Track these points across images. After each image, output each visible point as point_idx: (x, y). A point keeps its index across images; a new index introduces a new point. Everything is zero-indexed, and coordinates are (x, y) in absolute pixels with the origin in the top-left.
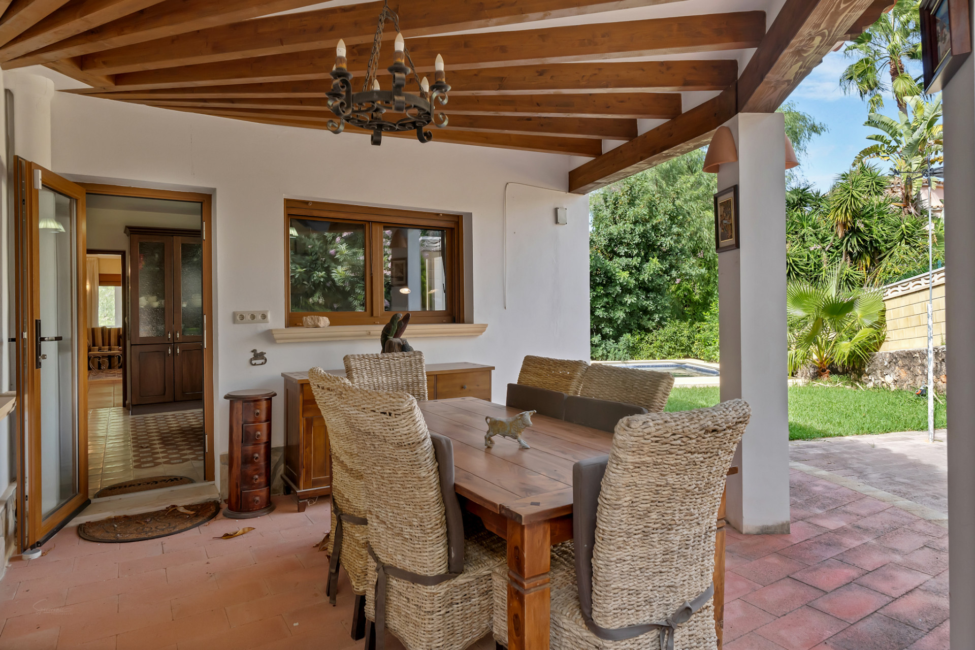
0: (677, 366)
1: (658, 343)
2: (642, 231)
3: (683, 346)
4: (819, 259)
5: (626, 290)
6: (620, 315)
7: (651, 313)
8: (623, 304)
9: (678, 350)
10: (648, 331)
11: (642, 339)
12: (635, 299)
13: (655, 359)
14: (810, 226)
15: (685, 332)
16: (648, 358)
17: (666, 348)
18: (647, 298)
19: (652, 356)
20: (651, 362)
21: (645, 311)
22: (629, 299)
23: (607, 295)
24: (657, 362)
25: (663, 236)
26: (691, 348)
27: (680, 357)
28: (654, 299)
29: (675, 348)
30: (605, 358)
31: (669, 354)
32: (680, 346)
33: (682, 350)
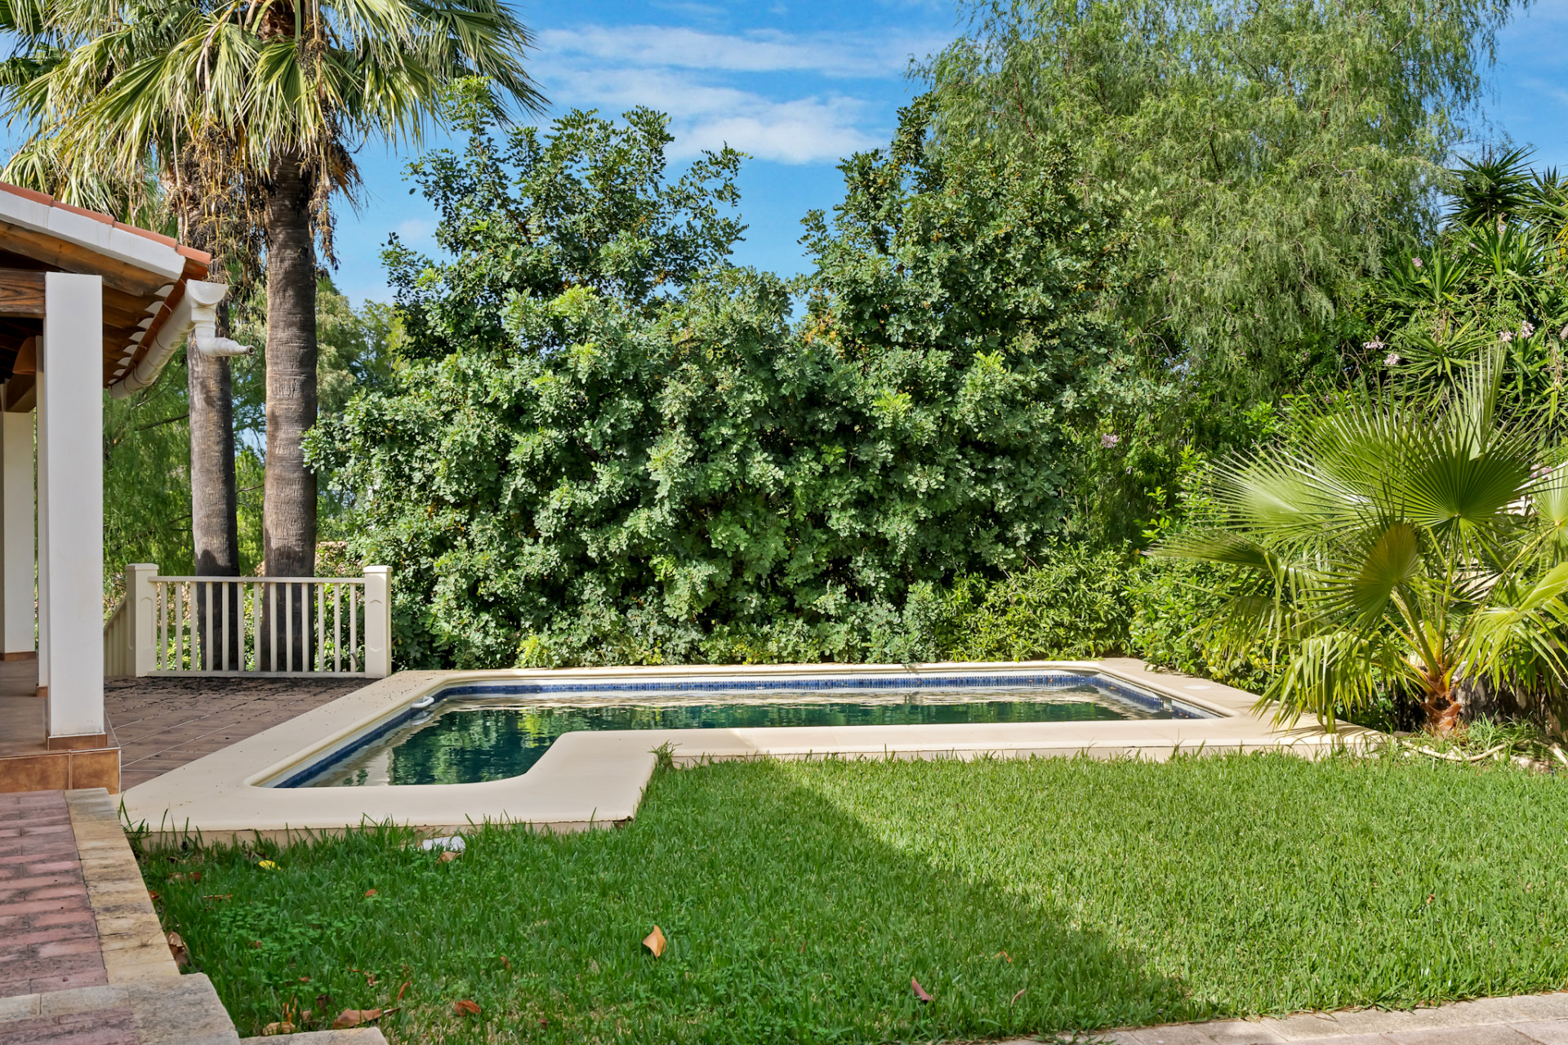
0: (1074, 680)
1: (1023, 612)
2: (945, 263)
3: (1098, 619)
4: (1542, 363)
5: (909, 451)
6: (899, 527)
7: (1004, 521)
8: (910, 496)
9: (1087, 631)
10: (995, 575)
11: (978, 599)
12: (942, 478)
13: (1009, 658)
14: (1512, 267)
15: (1108, 578)
16: (990, 653)
17: (1046, 624)
18: (986, 476)
19: (1002, 650)
20: (998, 667)
21: (985, 511)
22: (921, 480)
23: (856, 467)
24: (1012, 669)
25: (1022, 282)
26: (1126, 626)
27: (1088, 653)
28: (1009, 477)
29: (1072, 627)
30: (858, 656)
31: (1057, 644)
32: (1091, 621)
33: (1098, 630)
